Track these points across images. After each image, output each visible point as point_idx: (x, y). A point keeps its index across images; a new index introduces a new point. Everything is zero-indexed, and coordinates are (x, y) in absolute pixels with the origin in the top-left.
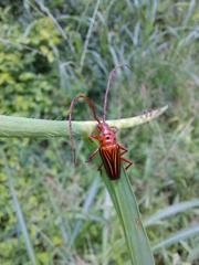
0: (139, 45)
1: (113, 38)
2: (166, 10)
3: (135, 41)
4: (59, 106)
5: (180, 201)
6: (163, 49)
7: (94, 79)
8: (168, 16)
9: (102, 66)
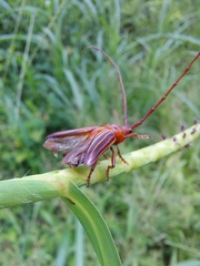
0: (105, 60)
1: (70, 56)
2: (136, 12)
3: (99, 55)
4: (10, 151)
5: (178, 260)
6: (138, 61)
7: (51, 111)
8: (138, 20)
9: (60, 93)
